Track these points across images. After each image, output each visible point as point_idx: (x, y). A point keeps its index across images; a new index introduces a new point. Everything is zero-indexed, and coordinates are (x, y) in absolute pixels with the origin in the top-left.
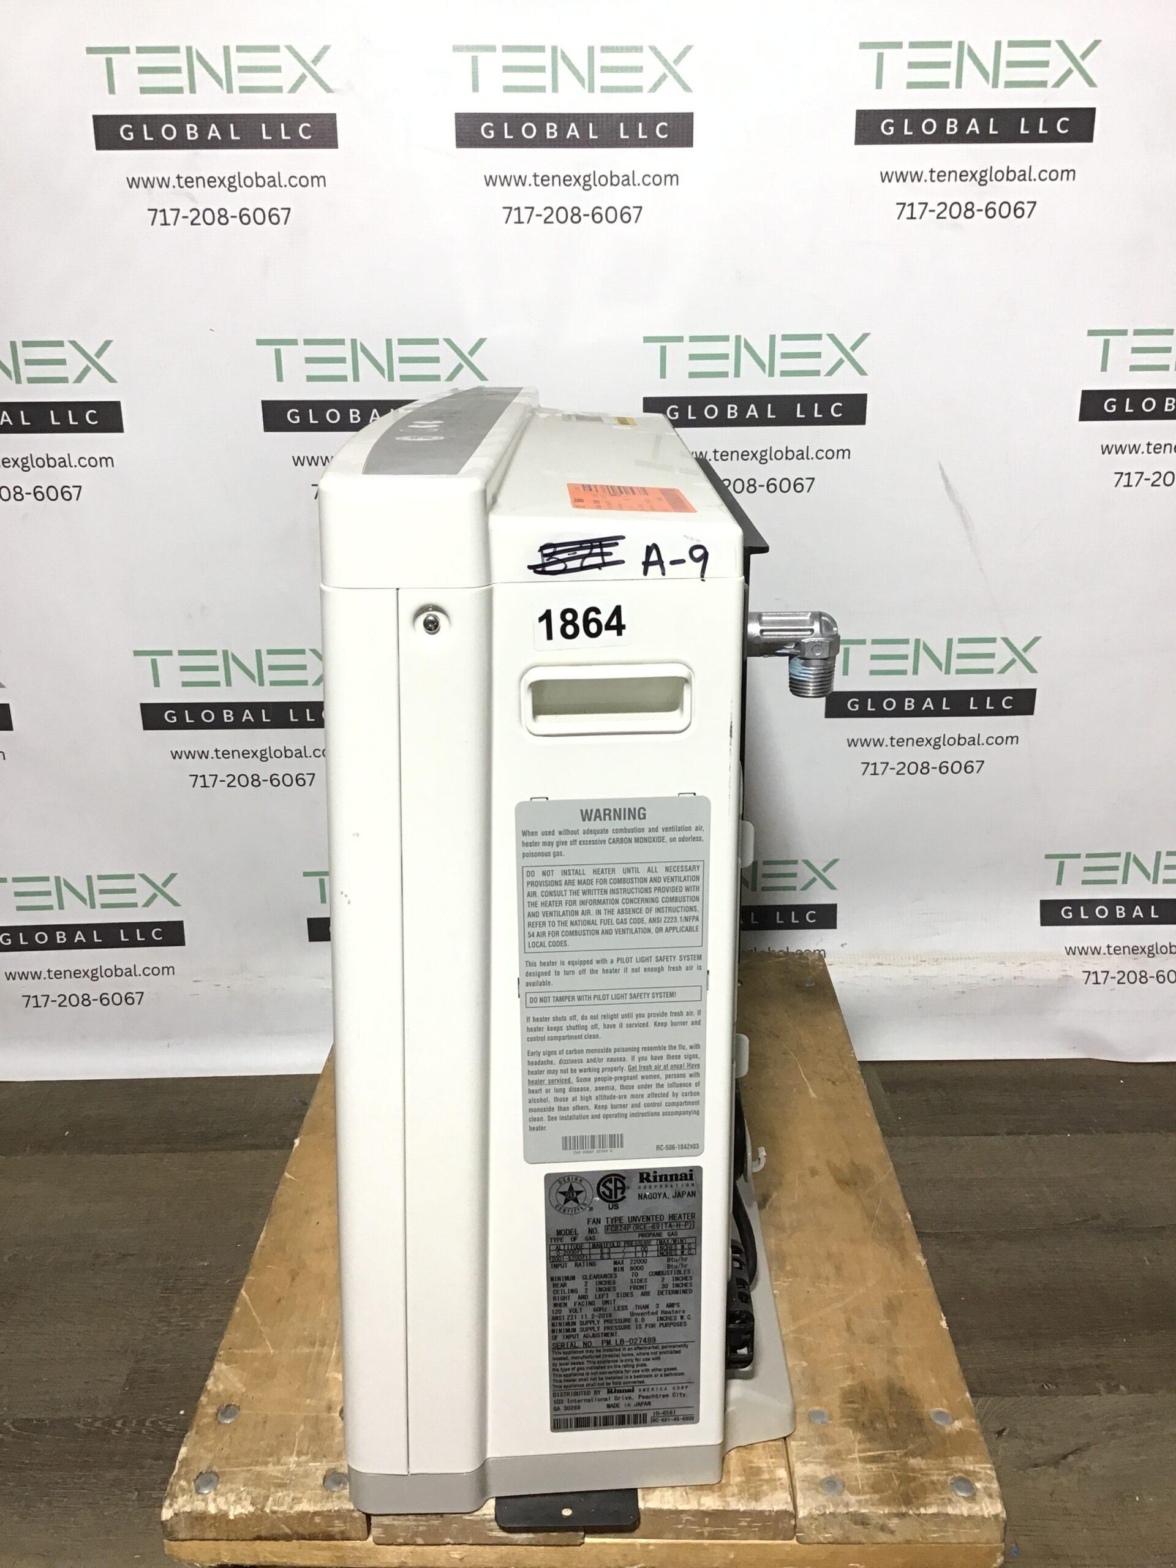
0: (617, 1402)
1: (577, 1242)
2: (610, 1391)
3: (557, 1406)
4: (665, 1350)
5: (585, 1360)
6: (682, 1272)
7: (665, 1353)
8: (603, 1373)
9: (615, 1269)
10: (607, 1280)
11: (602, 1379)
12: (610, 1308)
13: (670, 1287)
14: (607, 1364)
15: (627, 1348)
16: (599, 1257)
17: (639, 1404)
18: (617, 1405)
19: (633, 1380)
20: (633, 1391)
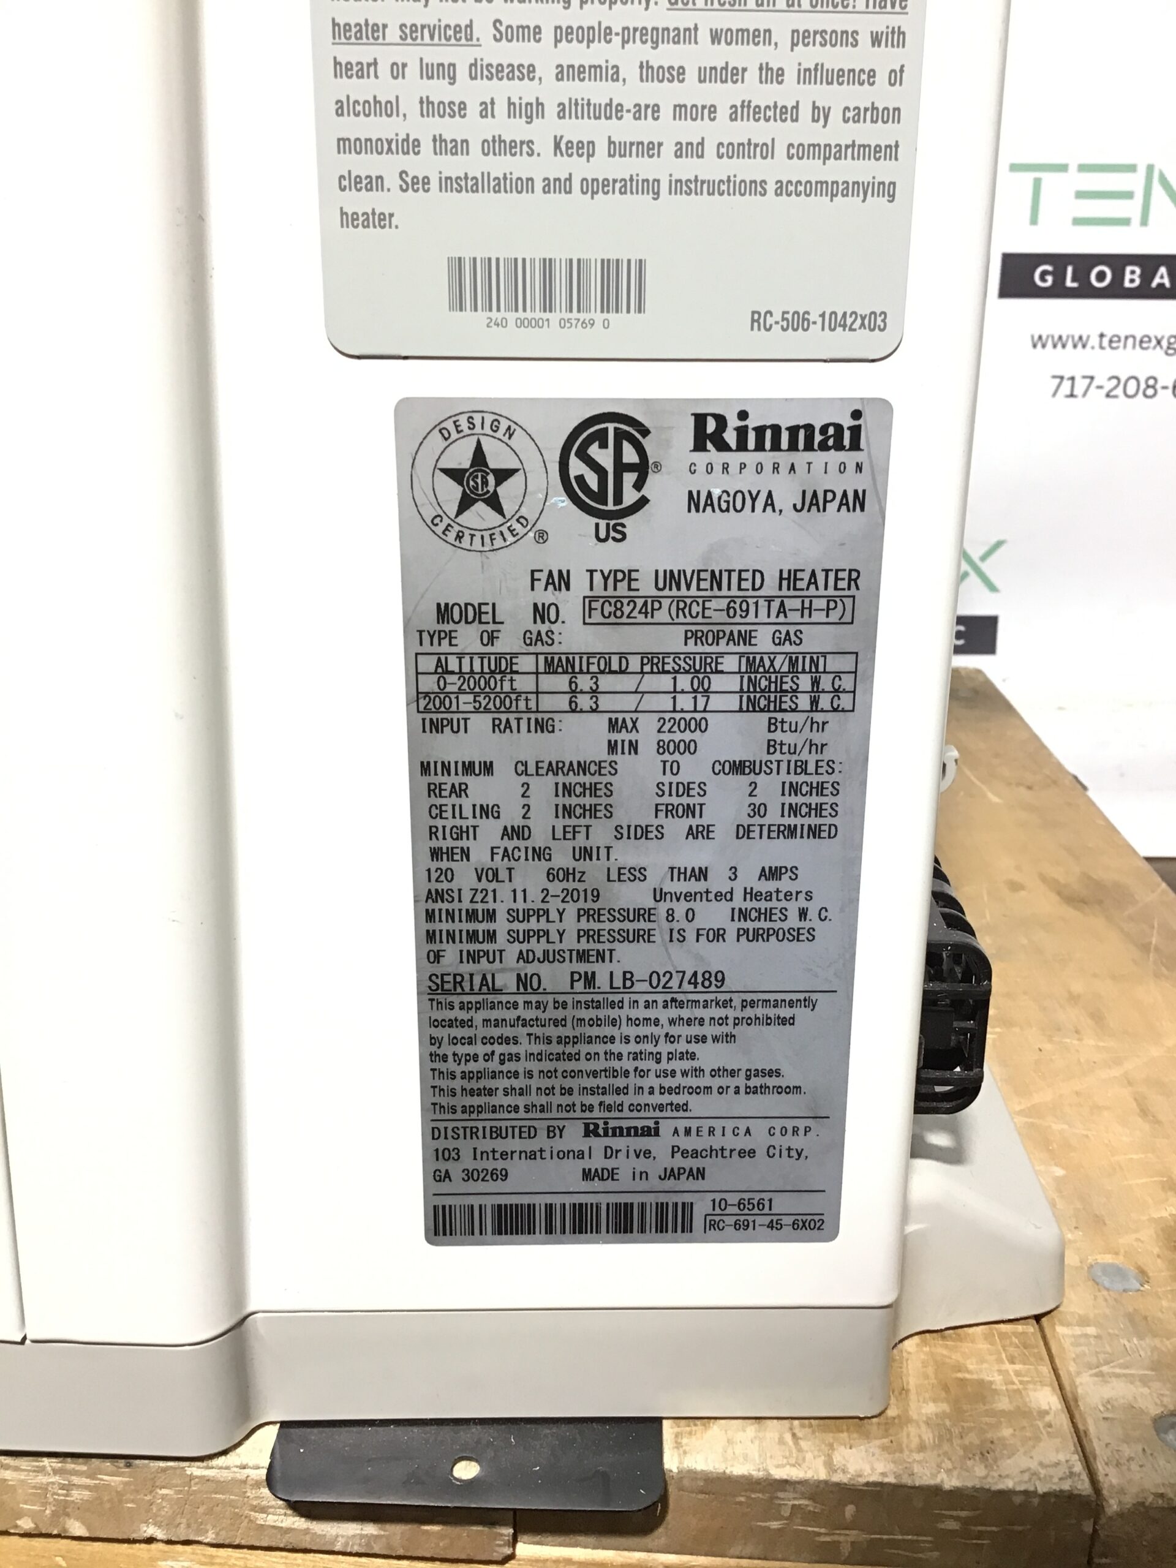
0: (610, 1164)
1: (499, 647)
2: (590, 1131)
3: (443, 1166)
4: (749, 1012)
5: (521, 1032)
6: (811, 768)
7: (749, 1021)
8: (574, 1074)
9: (612, 747)
10: (587, 779)
11: (570, 1091)
12: (595, 871)
13: (774, 817)
14: (584, 1048)
15: (641, 999)
16: (563, 702)
17: (672, 1174)
18: (612, 1174)
19: (657, 1099)
20: (657, 1134)
